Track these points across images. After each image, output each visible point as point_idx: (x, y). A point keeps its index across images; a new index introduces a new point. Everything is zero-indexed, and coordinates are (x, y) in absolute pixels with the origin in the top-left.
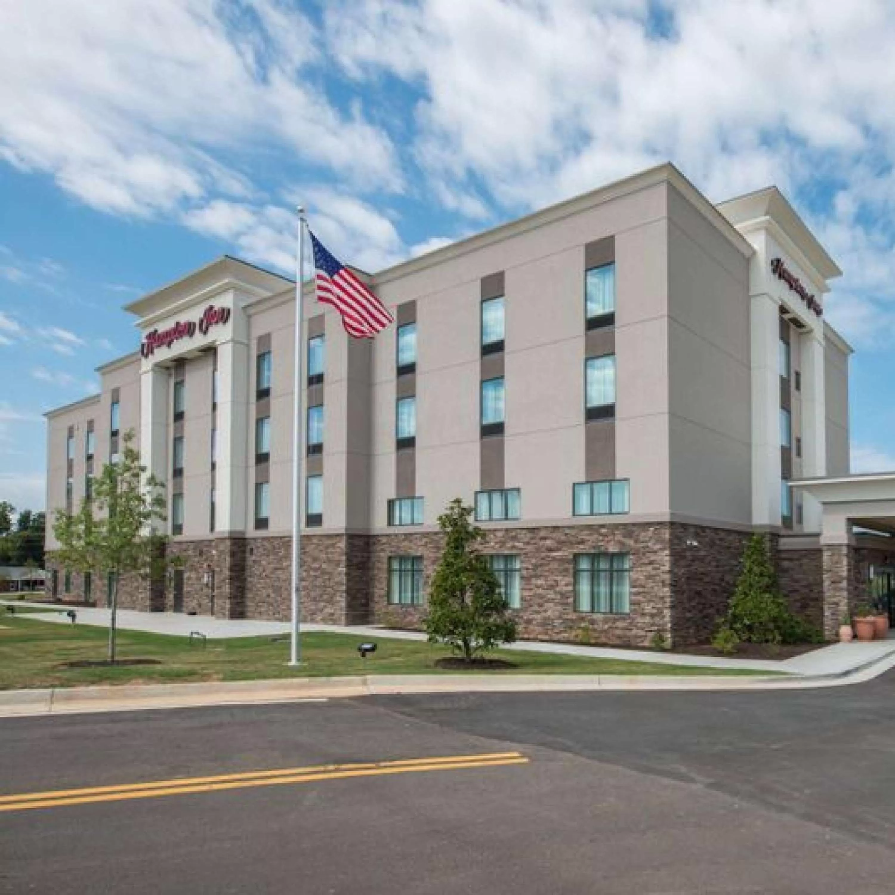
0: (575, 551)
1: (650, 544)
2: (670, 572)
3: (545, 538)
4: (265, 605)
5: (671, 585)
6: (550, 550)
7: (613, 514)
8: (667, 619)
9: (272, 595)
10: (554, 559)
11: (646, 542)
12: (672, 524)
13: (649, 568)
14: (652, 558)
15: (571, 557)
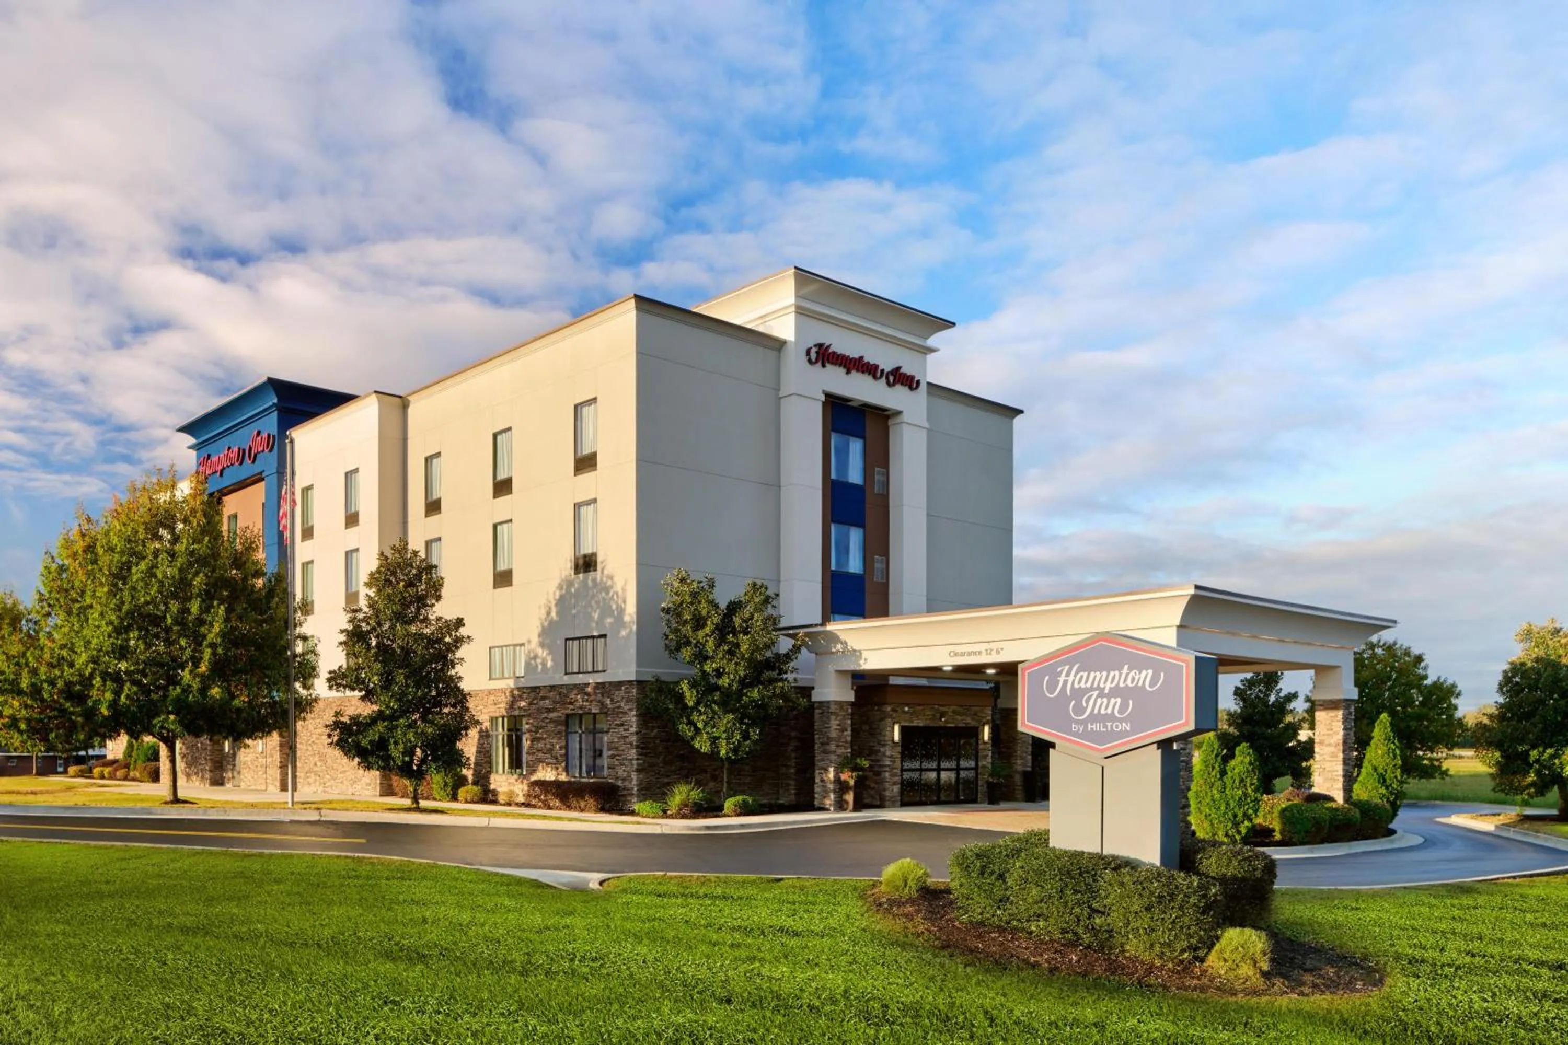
0: (569, 711)
1: (622, 704)
2: (637, 733)
3: (543, 698)
4: (312, 775)
5: (637, 747)
6: (549, 711)
7: (597, 672)
8: (634, 782)
9: (319, 764)
10: (552, 721)
11: (618, 702)
12: (639, 682)
13: (622, 729)
14: (624, 719)
15: (563, 718)
